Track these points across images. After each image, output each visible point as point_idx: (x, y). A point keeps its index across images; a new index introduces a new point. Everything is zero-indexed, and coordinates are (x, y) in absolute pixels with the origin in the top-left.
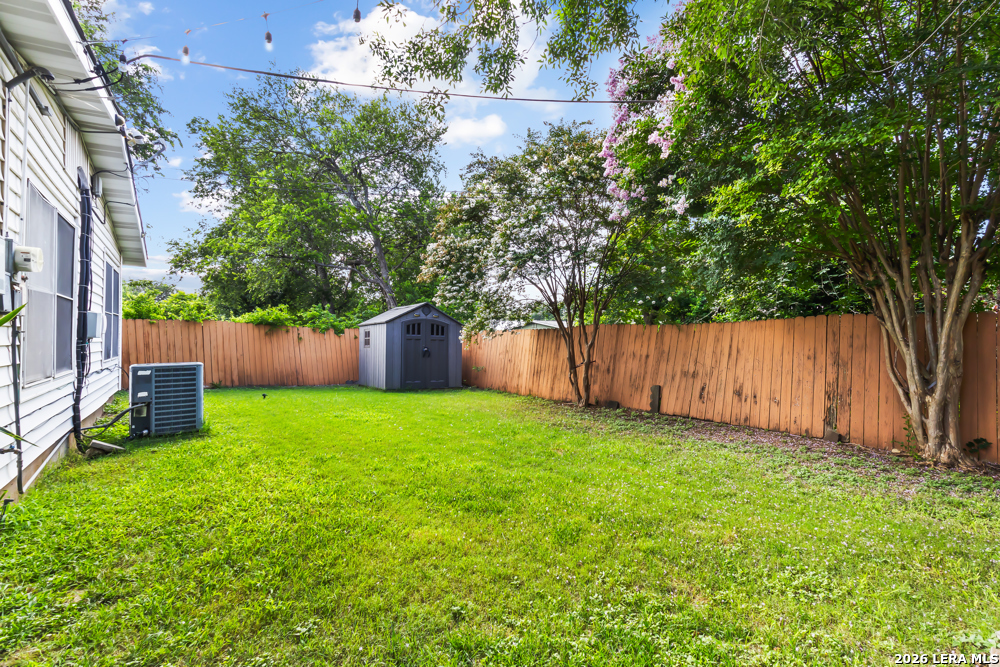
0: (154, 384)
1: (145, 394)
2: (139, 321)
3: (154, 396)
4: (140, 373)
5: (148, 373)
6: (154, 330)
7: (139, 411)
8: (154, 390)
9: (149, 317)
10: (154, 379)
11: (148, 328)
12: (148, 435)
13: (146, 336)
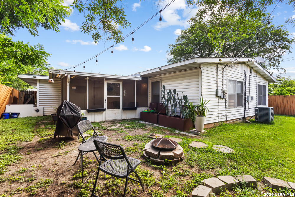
0: (259, 111)
1: (257, 113)
2: (281, 96)
3: (259, 113)
4: (256, 108)
5: (258, 108)
6: (286, 99)
7: (256, 116)
8: (259, 112)
9: (284, 95)
10: (259, 110)
11: (284, 98)
12: (257, 121)
13: (283, 100)
